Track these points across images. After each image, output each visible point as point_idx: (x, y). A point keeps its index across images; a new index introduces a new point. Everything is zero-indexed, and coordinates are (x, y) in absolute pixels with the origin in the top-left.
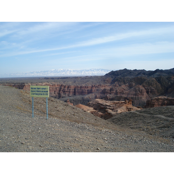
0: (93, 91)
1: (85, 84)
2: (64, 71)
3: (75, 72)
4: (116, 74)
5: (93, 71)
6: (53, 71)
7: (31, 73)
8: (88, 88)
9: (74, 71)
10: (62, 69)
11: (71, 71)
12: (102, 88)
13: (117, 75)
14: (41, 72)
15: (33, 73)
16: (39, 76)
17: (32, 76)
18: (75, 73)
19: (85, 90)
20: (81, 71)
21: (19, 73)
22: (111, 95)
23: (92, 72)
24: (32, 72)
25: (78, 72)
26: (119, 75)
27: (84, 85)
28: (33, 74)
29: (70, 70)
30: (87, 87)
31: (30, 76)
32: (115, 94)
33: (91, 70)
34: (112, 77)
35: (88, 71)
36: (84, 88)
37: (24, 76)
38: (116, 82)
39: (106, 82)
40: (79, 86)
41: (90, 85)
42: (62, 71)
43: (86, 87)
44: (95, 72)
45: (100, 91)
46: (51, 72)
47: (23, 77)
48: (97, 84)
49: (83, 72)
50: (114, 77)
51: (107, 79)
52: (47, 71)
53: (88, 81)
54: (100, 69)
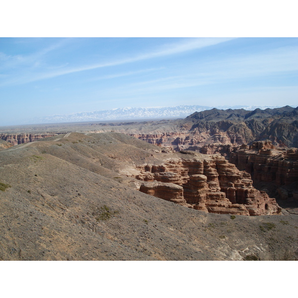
0: (163, 141)
1: (153, 132)
2: (133, 110)
3: (152, 112)
4: (199, 116)
5: (183, 109)
6: (114, 111)
7: (78, 115)
8: (157, 137)
9: (150, 110)
10: (129, 108)
11: (144, 111)
12: (175, 137)
13: (201, 119)
14: (95, 112)
15: (81, 115)
16: (91, 120)
17: (79, 121)
18: (151, 114)
19: (153, 140)
20: (162, 110)
21: (59, 116)
22: (184, 146)
23: (181, 111)
24: (80, 113)
25: (157, 111)
26: (203, 118)
27: (151, 133)
28: (81, 117)
29: (143, 108)
30: (156, 135)
31: (76, 121)
32: (189, 144)
33: (179, 108)
34: (193, 121)
35: (174, 109)
36: (152, 137)
37: (67, 121)
38: (195, 129)
39: (183, 128)
40: (145, 134)
41: (160, 133)
42: (129, 110)
43: (154, 136)
44: (186, 111)
45: (172, 141)
46: (112, 112)
47: (64, 122)
48: (171, 132)
49: (165, 111)
50: (196, 120)
51: (186, 124)
52: (105, 112)
53: (158, 128)
54: (194, 106)
